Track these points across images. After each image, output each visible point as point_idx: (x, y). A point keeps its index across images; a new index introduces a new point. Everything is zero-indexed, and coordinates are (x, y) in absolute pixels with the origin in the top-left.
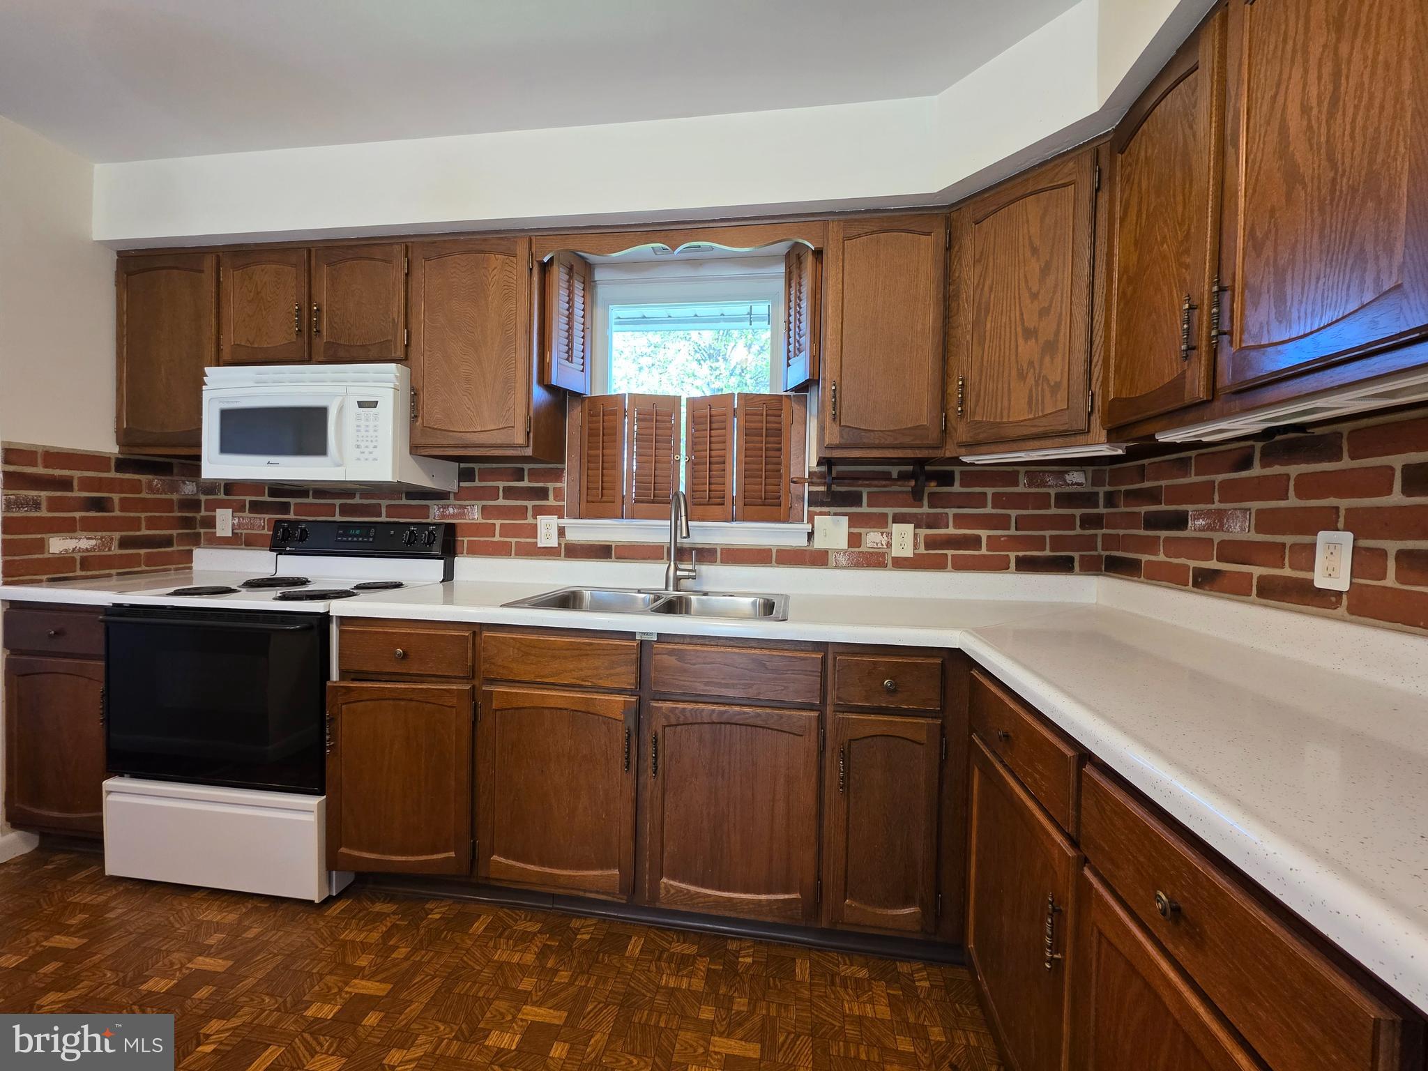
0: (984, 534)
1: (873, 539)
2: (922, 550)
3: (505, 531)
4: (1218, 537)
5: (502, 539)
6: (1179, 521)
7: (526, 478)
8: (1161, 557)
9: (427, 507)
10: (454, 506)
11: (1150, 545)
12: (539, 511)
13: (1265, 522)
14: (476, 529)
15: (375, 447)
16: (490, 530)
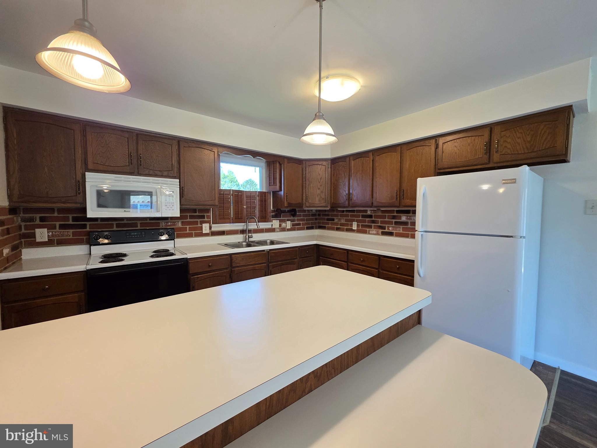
0: (301, 222)
1: (283, 225)
2: (292, 227)
3: (190, 229)
4: (339, 222)
5: (189, 232)
6: (333, 220)
7: (197, 212)
8: (330, 225)
9: (159, 223)
10: (171, 222)
11: (328, 224)
12: (202, 223)
13: (346, 220)
14: (180, 229)
15: (173, 206)
16: (185, 229)
